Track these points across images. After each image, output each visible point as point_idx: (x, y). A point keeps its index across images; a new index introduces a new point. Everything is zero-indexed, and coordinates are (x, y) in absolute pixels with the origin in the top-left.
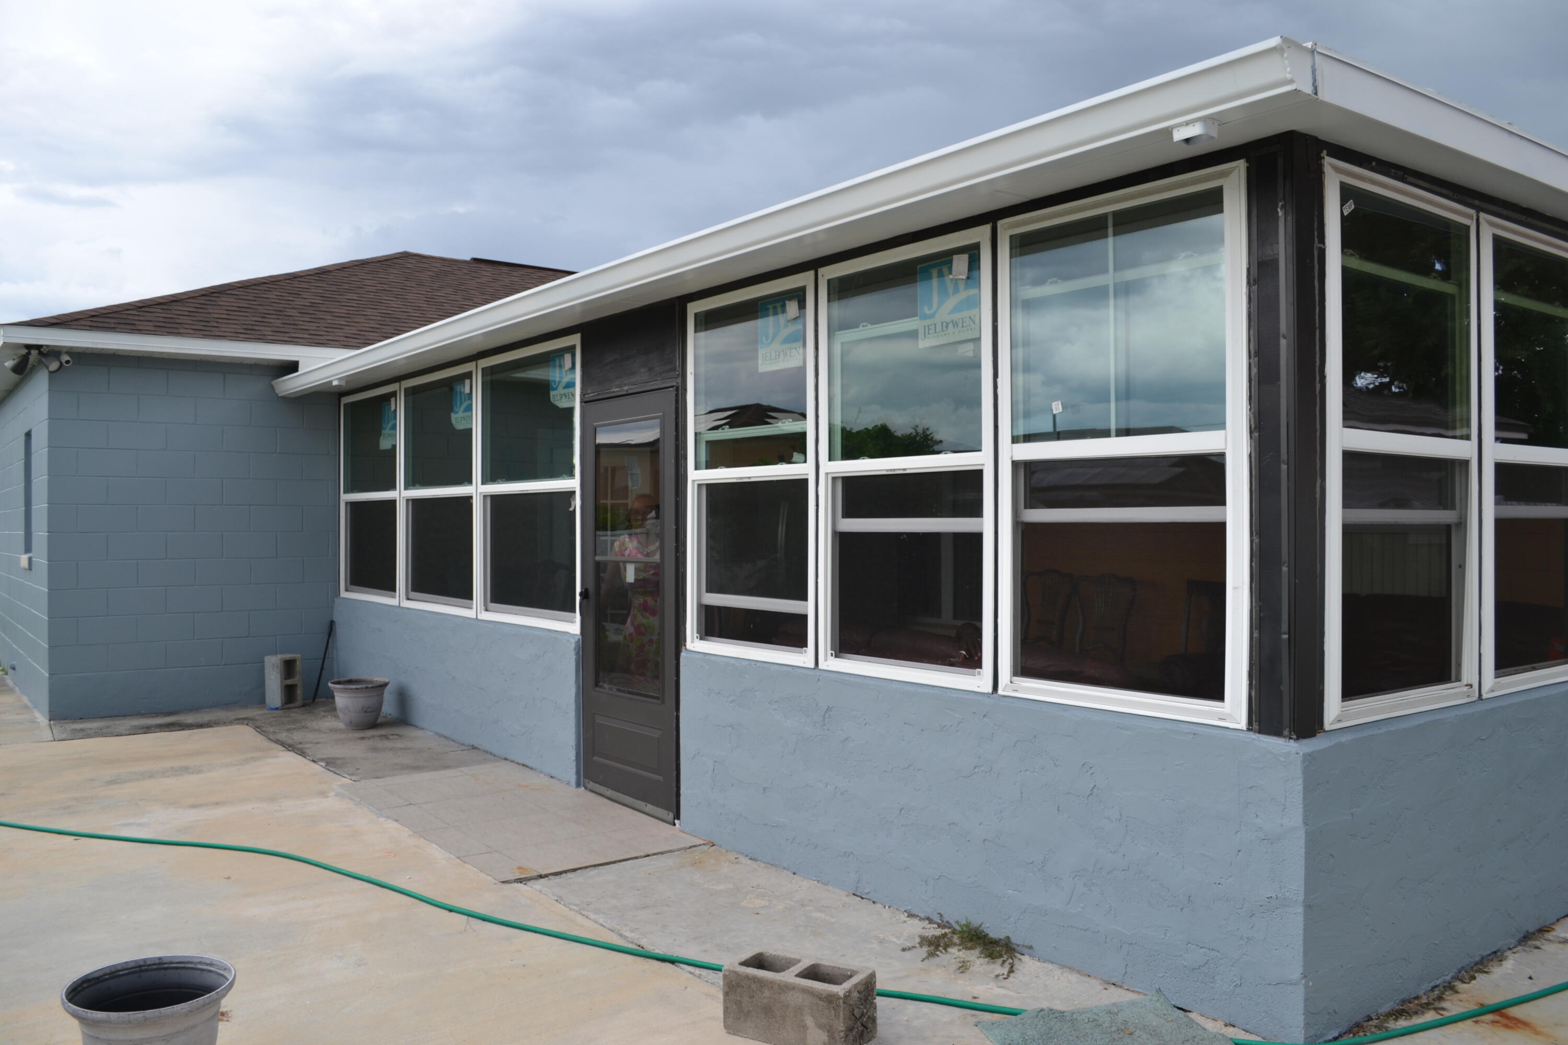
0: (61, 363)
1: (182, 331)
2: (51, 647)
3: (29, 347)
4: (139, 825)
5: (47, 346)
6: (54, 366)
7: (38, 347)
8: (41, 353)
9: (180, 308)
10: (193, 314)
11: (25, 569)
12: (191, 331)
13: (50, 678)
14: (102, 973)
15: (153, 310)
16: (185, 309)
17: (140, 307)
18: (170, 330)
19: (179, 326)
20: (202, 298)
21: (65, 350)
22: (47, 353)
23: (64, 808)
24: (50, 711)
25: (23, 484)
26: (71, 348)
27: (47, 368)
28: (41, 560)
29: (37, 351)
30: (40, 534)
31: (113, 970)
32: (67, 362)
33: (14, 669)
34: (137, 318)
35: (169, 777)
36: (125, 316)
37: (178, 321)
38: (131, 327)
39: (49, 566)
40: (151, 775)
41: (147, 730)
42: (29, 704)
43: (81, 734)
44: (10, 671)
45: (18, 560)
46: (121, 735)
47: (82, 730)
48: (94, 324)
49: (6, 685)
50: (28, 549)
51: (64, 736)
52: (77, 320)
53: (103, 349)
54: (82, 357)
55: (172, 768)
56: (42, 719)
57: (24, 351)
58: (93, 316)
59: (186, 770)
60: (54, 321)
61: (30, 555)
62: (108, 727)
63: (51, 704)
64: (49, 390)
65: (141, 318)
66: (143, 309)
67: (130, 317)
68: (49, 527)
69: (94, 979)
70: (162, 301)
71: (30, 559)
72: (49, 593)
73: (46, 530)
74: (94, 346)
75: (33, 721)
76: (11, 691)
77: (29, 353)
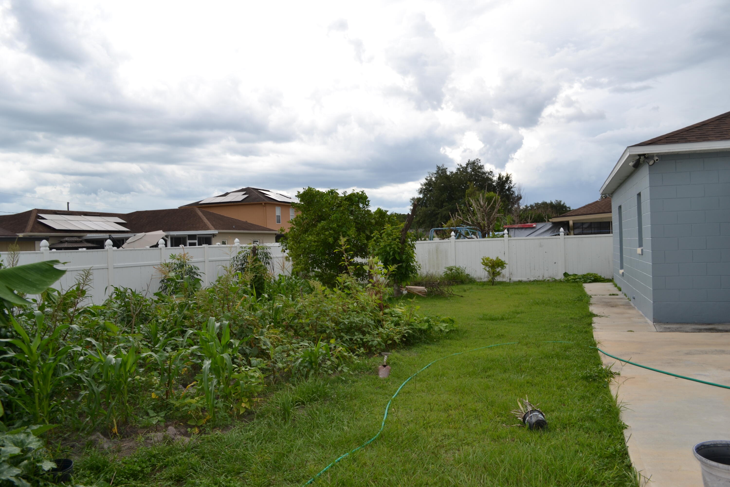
0: (654, 161)
1: (710, 138)
2: (654, 290)
3: (640, 155)
4: (705, 375)
5: (648, 154)
6: (651, 162)
7: (644, 155)
8: (645, 157)
9: (707, 128)
10: (714, 130)
11: (639, 254)
12: (714, 138)
13: (653, 304)
14: (710, 443)
15: (695, 130)
16: (709, 128)
17: (688, 130)
18: (704, 139)
19: (708, 136)
20: (718, 121)
21: (655, 155)
22: (646, 157)
23: (668, 363)
24: (653, 318)
25: (637, 217)
26: (658, 153)
27: (649, 164)
28: (648, 250)
29: (643, 157)
30: (647, 238)
31: (715, 443)
32: (657, 160)
33: (634, 298)
34: (687, 135)
35: (715, 354)
36: (681, 135)
37: (707, 134)
38: (685, 140)
39: (652, 253)
40: (706, 353)
41: (700, 331)
42: (643, 314)
43: (669, 330)
44: (632, 300)
45: (636, 250)
46: (687, 332)
47: (669, 328)
48: (668, 141)
49: (631, 306)
50: (641, 245)
51: (661, 330)
52: (660, 140)
53: (673, 152)
54: (663, 157)
55: (716, 350)
56: (651, 323)
57: (638, 157)
58: (667, 138)
59: (723, 352)
60: (650, 142)
61: (642, 248)
62: (681, 328)
63: (654, 315)
64: (649, 174)
65: (689, 135)
66: (689, 131)
67: (684, 135)
68: (652, 235)
69: (706, 445)
70: (698, 126)
71: (642, 250)
72: (652, 265)
73: (650, 236)
74: (669, 151)
75: (646, 322)
76: (633, 308)
77: (640, 158)
